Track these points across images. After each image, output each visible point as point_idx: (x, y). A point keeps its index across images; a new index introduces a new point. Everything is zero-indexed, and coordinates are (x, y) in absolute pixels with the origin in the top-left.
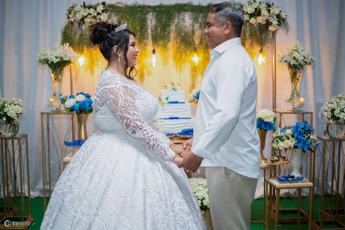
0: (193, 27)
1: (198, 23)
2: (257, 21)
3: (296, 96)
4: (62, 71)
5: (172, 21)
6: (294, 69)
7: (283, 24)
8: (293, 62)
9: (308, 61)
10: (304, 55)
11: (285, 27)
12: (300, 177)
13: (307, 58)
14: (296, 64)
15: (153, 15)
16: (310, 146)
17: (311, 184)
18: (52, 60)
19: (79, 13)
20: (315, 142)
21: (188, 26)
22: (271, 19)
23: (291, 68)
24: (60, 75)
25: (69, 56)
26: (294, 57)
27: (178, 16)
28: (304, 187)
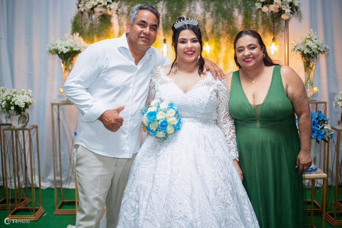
0: (205, 16)
1: (209, 11)
2: (269, 9)
3: (310, 85)
4: (72, 62)
5: (183, 9)
6: (307, 57)
7: (296, 13)
8: (306, 51)
9: (321, 50)
10: (318, 44)
11: (298, 15)
12: (314, 168)
13: (321, 47)
14: (310, 53)
15: (164, 4)
16: (324, 136)
17: (325, 175)
18: (62, 51)
19: (89, 2)
20: (330, 132)
21: (200, 15)
22: (284, 7)
23: (305, 57)
24: (70, 65)
25: (79, 46)
26: (307, 45)
27: (189, 4)
28: (318, 178)
